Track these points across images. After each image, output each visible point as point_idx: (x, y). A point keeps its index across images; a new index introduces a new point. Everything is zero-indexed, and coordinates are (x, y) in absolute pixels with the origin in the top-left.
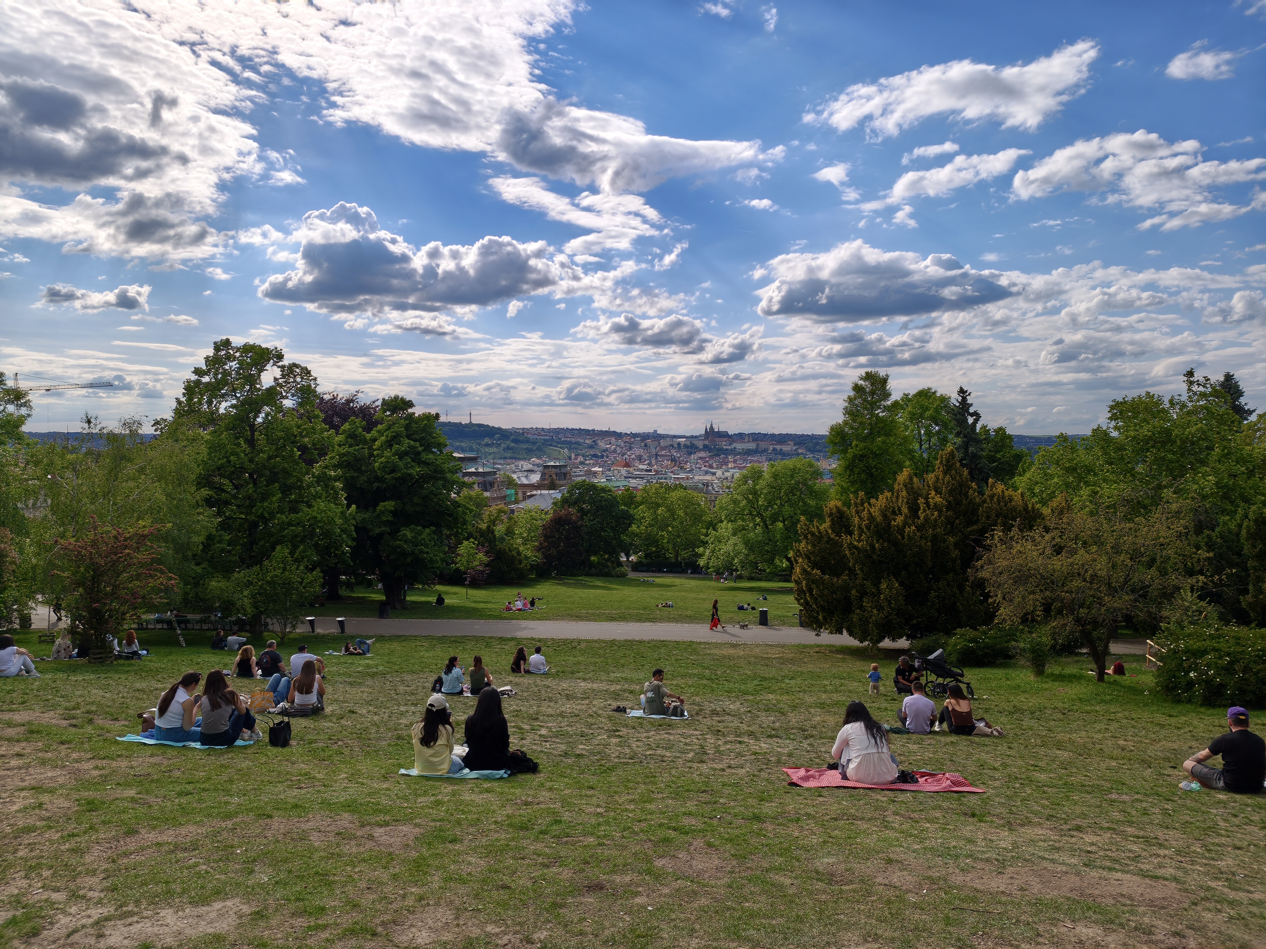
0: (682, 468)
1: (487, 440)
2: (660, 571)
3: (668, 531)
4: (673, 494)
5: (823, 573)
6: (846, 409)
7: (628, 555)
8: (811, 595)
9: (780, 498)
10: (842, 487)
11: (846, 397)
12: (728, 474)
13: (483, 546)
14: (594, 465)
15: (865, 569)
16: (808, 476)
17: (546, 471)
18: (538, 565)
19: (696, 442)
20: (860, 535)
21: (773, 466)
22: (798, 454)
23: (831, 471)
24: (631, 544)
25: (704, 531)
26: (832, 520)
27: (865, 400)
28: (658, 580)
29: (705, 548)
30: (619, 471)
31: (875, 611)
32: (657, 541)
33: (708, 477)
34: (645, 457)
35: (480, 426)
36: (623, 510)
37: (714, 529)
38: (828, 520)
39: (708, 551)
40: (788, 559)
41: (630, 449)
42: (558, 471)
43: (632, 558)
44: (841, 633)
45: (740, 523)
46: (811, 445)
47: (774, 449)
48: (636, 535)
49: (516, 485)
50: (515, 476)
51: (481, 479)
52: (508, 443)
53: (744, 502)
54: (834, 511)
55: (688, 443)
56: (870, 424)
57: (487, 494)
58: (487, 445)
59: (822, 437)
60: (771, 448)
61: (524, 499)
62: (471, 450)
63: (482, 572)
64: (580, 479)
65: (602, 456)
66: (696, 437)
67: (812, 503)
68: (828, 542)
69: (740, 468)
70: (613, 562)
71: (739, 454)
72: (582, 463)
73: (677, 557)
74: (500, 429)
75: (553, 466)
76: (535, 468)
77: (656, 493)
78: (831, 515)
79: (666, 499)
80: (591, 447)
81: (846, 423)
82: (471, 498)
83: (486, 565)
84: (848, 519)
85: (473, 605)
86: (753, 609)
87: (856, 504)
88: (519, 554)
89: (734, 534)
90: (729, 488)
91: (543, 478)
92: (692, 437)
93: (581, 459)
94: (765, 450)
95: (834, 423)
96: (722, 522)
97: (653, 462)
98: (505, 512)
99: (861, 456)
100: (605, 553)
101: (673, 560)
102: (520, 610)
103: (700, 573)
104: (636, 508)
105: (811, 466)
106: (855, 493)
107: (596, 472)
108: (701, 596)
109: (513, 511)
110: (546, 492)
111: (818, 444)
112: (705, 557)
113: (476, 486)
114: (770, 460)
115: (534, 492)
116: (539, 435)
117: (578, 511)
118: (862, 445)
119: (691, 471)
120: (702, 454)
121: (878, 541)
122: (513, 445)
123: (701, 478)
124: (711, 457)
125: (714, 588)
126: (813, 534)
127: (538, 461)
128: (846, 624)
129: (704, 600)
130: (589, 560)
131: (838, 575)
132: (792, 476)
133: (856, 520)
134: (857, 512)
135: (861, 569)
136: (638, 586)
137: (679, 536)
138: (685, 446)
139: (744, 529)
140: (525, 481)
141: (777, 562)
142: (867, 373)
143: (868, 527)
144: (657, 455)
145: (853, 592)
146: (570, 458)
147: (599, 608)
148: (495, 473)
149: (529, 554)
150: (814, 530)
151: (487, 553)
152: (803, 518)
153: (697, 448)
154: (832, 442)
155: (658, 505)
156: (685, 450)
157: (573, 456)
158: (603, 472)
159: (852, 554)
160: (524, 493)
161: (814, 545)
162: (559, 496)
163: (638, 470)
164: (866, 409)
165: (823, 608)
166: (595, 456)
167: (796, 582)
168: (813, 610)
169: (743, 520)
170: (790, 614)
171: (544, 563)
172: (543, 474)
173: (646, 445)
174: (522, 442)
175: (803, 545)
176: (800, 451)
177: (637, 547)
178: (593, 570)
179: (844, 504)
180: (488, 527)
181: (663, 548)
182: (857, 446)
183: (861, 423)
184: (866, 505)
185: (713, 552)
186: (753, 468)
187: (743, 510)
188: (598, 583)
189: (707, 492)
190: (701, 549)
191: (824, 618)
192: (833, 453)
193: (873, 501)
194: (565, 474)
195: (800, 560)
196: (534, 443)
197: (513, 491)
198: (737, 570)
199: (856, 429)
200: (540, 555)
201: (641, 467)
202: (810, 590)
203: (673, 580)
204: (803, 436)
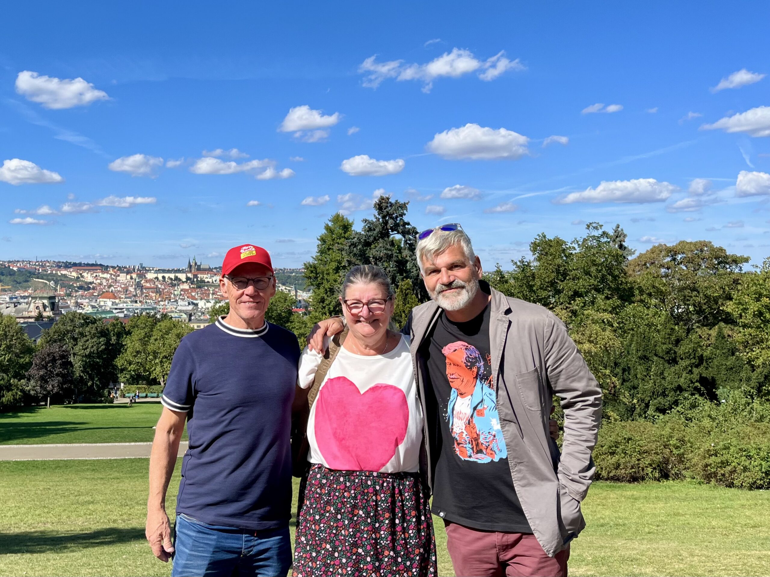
12: (209, 305)
14: (81, 297)
30: (105, 303)
33: (191, 308)
34: (131, 288)
41: (117, 281)
72: (68, 295)
76: (21, 300)
80: (77, 279)
93: (67, 291)
97: (139, 293)
107: (82, 304)
116: (25, 267)
119: (175, 302)
120: (186, 286)
123: (184, 308)
124: (193, 289)
138: (169, 278)
144: (142, 287)
146: (56, 290)
153: (180, 280)
156: (169, 283)
158: (89, 303)
173: (132, 278)
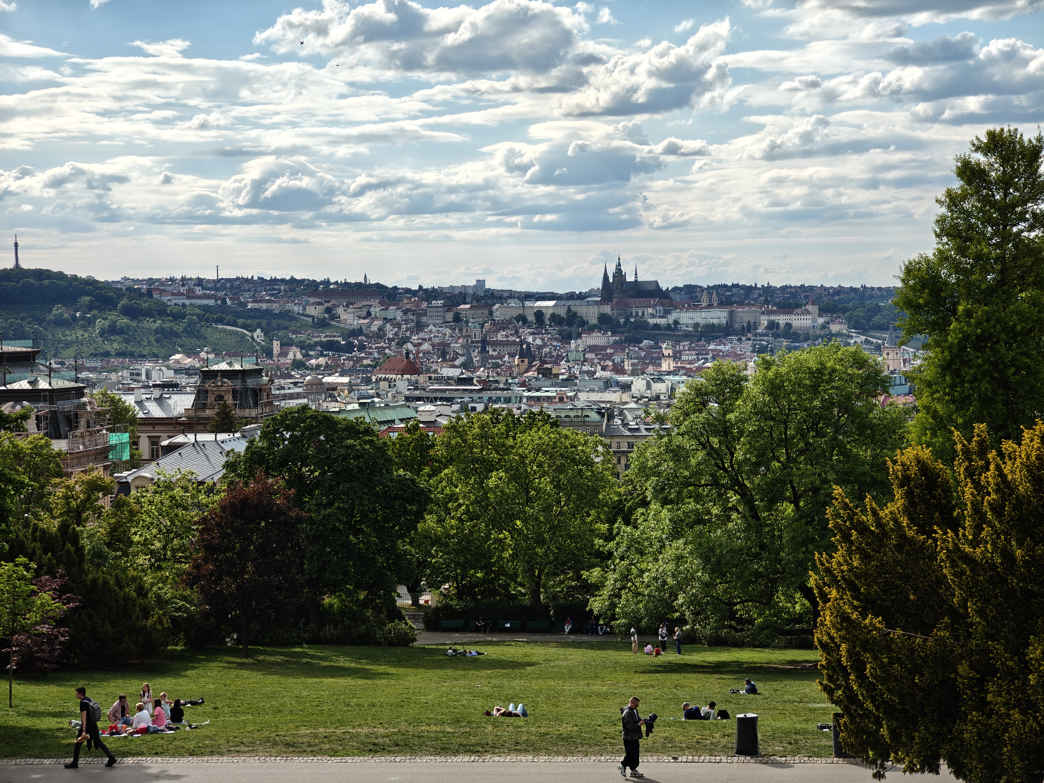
0: (546, 373)
1: (58, 310)
2: (496, 628)
3: (513, 531)
4: (526, 437)
5: (890, 624)
6: (941, 221)
7: (415, 592)
8: (861, 677)
9: (786, 442)
10: (935, 415)
11: (941, 194)
12: (660, 388)
13: (52, 574)
14: (329, 370)
15: (991, 612)
16: (853, 389)
17: (209, 385)
18: (191, 618)
19: (582, 310)
20: (978, 529)
21: (767, 365)
22: (831, 336)
23: (909, 378)
24: (423, 564)
25: (604, 527)
26: (909, 495)
27: (987, 200)
28: (491, 652)
29: (605, 568)
30: (391, 384)
31: (1016, 715)
32: (488, 555)
33: (613, 396)
34: (456, 346)
35: (40, 274)
36: (401, 480)
37: (627, 522)
38: (898, 493)
39: (612, 577)
40: (807, 593)
41: (420, 327)
42: (238, 384)
43: (425, 598)
44: (935, 769)
45: (691, 505)
46: (860, 312)
47: (772, 325)
48: (436, 541)
49: (133, 421)
50: (129, 400)
51: (44, 408)
52: (112, 316)
53: (701, 455)
54: (913, 471)
55: (562, 312)
56: (1001, 259)
57: (60, 445)
58: (61, 323)
59: (887, 292)
60: (764, 321)
61: (154, 456)
62: (20, 336)
63: (51, 639)
64: (294, 403)
65: (349, 348)
66: (581, 297)
67: (865, 453)
68: (899, 547)
69: (689, 372)
70: (377, 610)
71: (687, 336)
72: (298, 365)
73: (535, 593)
74: (91, 282)
75: (225, 374)
76: (183, 380)
77: (484, 436)
78: (905, 481)
79: (508, 450)
80: (322, 324)
81: (942, 256)
82: (18, 455)
83: (60, 622)
84: (947, 491)
85: (27, 722)
86: (724, 714)
87: (967, 453)
88: (142, 591)
89: (676, 534)
90: (660, 419)
91: (199, 404)
92: (571, 296)
93: (295, 353)
94: (751, 327)
95: (914, 256)
96: (645, 503)
97: (476, 358)
98: (106, 490)
99: (979, 337)
100: (359, 586)
101: (527, 600)
102: (145, 731)
103: (594, 632)
104: (435, 473)
105: (860, 362)
106: (967, 428)
107: (333, 388)
108: (598, 687)
109: (125, 487)
110: (210, 437)
111: (877, 310)
112: (606, 592)
113: (31, 425)
114: (762, 350)
115: (180, 439)
116: (190, 294)
117: (290, 484)
118: (981, 311)
119: (570, 380)
120: (597, 339)
121: (1020, 544)
122: (124, 321)
123: (595, 397)
124: (618, 346)
125: (627, 668)
126: (863, 529)
127: (188, 361)
128: (946, 748)
129: (604, 696)
130: (319, 604)
131: (926, 630)
132: (814, 389)
133: (968, 491)
134: (970, 473)
135: (981, 613)
136: (441, 665)
137: (541, 542)
138: (555, 319)
139: (699, 521)
140: (156, 411)
141: (780, 598)
142: (991, 135)
143: (997, 509)
144: (484, 343)
145: (963, 668)
146: (269, 353)
147: (342, 723)
148: (79, 392)
149: (167, 592)
150: (868, 519)
151: (60, 594)
152: (837, 490)
153: (583, 323)
154: (909, 303)
155: (490, 467)
156: (554, 330)
157: (276, 346)
158: (351, 387)
159: (959, 575)
160: (154, 441)
161: (865, 557)
162: (241, 447)
163: (440, 380)
164: (989, 221)
165: (889, 709)
166: (330, 346)
167: (824, 646)
168: (867, 714)
169: (698, 498)
170: (812, 727)
171: (206, 615)
172: (201, 394)
173: (457, 318)
174: (148, 313)
175: (838, 556)
176: (835, 328)
177: (436, 570)
178: (329, 630)
179: (939, 454)
180: (64, 527)
181: (502, 571)
182: (968, 314)
183: (979, 257)
184: (992, 454)
185: (625, 577)
186: (718, 370)
187: (697, 474)
188: (343, 662)
189: (610, 433)
190: (596, 572)
191: (892, 731)
192: (912, 331)
193: (1008, 445)
194: (257, 393)
195: (834, 593)
196: (178, 316)
197: (125, 437)
198: (682, 621)
199: (967, 273)
200: (194, 594)
201: (447, 372)
202: (859, 666)
203: (527, 649)
204: (840, 290)
